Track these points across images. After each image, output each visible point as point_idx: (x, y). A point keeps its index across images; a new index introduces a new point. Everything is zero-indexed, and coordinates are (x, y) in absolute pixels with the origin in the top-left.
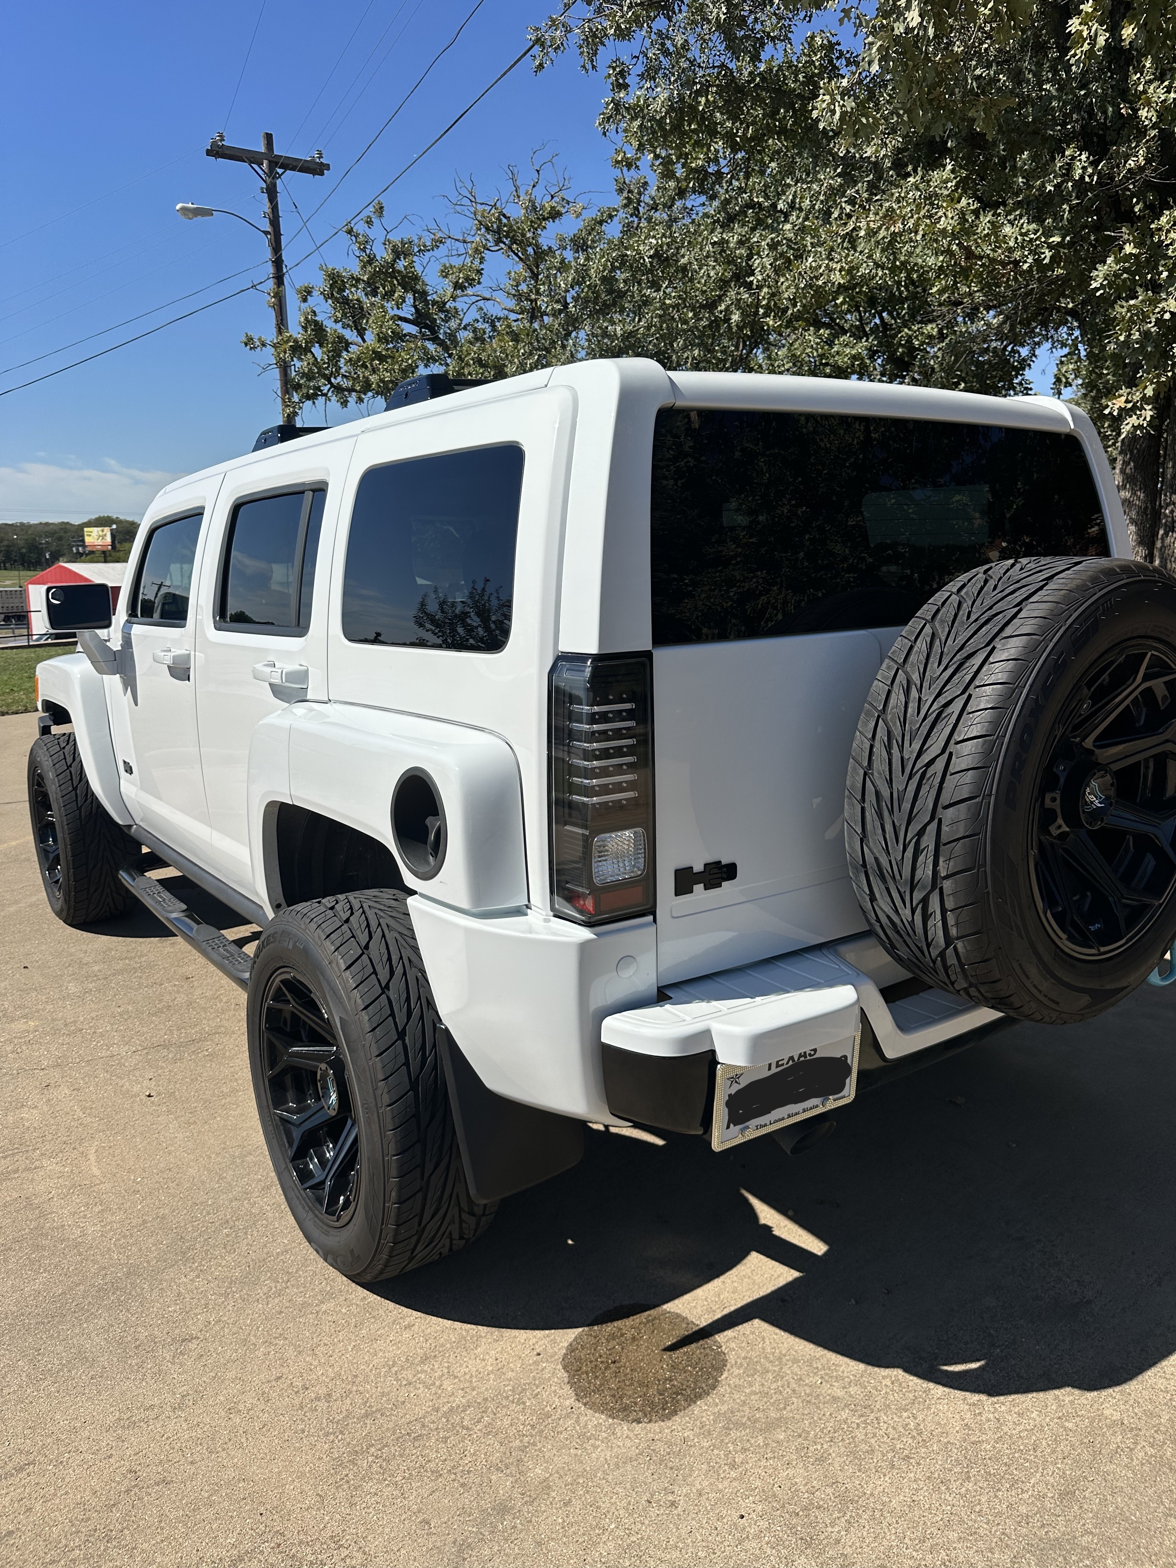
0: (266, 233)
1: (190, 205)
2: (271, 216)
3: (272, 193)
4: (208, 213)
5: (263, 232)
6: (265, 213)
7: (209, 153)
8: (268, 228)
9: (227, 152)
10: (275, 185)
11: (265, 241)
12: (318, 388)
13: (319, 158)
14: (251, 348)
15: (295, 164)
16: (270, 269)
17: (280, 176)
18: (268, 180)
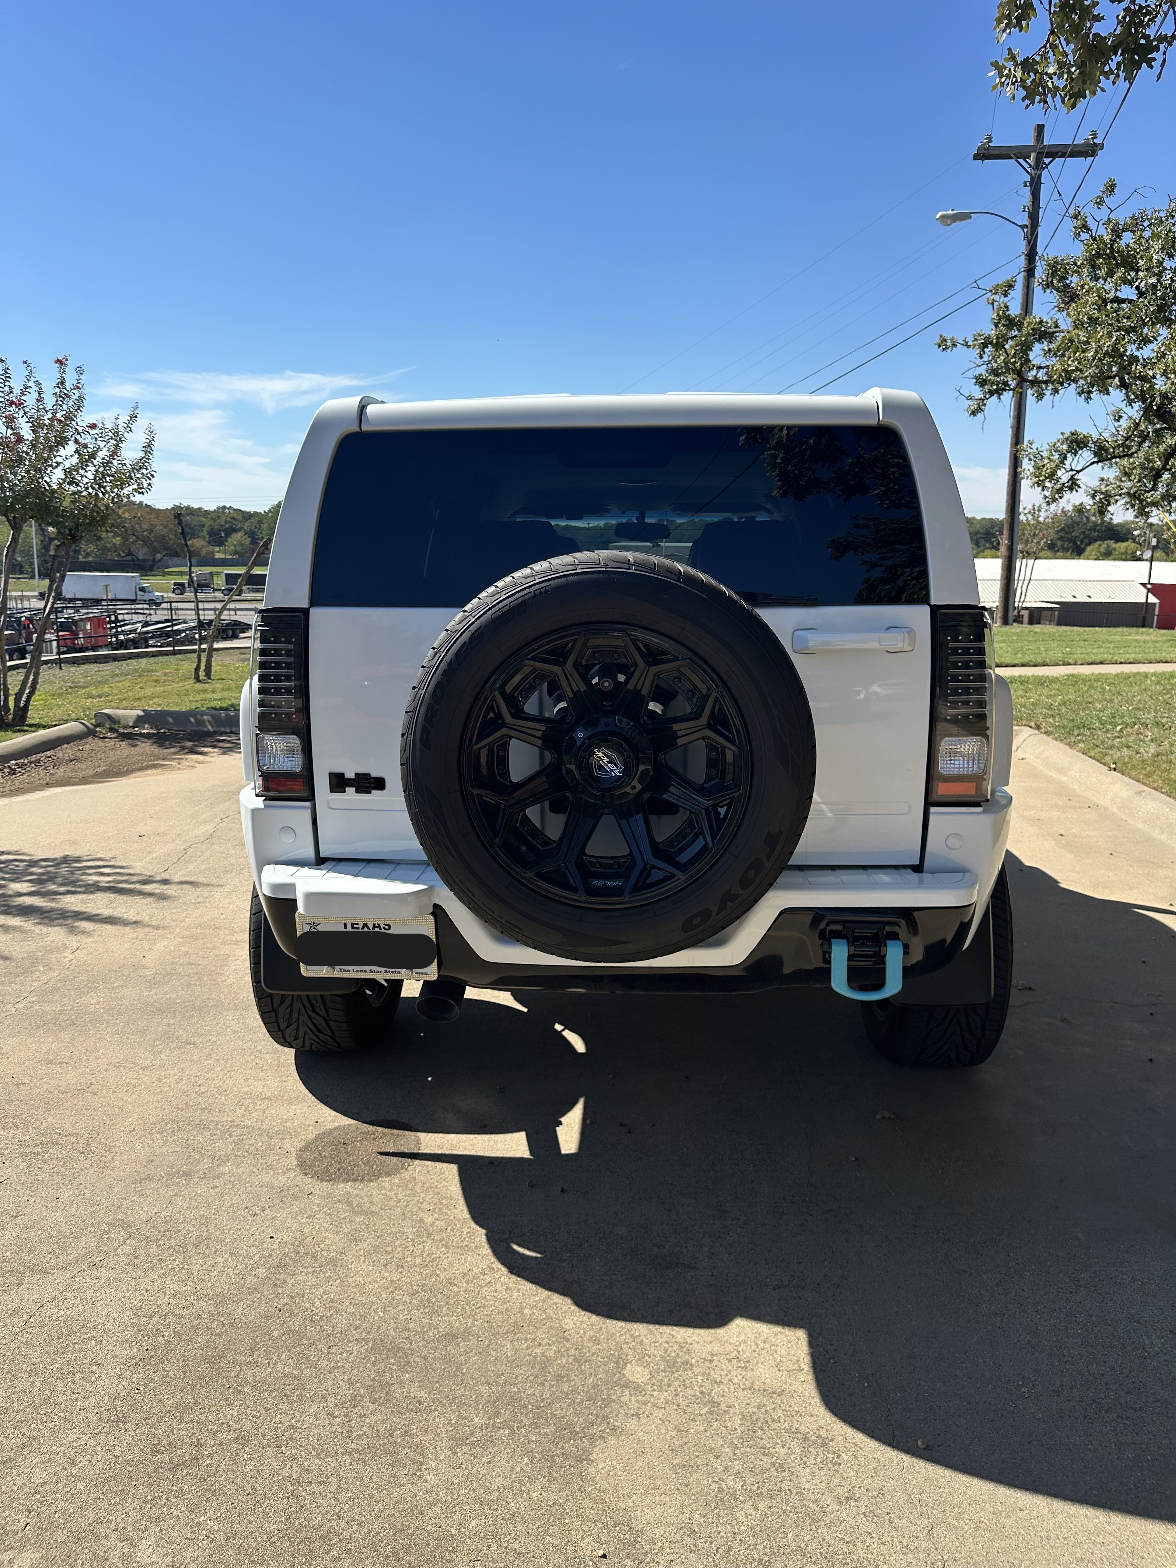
0: (1023, 227)
1: (950, 212)
2: (1031, 209)
3: (1035, 185)
4: (967, 216)
5: (1020, 226)
6: (1024, 207)
7: (976, 157)
8: (1026, 221)
9: (993, 152)
10: (1040, 177)
11: (1020, 234)
12: (1006, 384)
13: (1093, 139)
14: (944, 349)
15: (1064, 151)
16: (1022, 262)
17: (1047, 166)
18: (1033, 172)
